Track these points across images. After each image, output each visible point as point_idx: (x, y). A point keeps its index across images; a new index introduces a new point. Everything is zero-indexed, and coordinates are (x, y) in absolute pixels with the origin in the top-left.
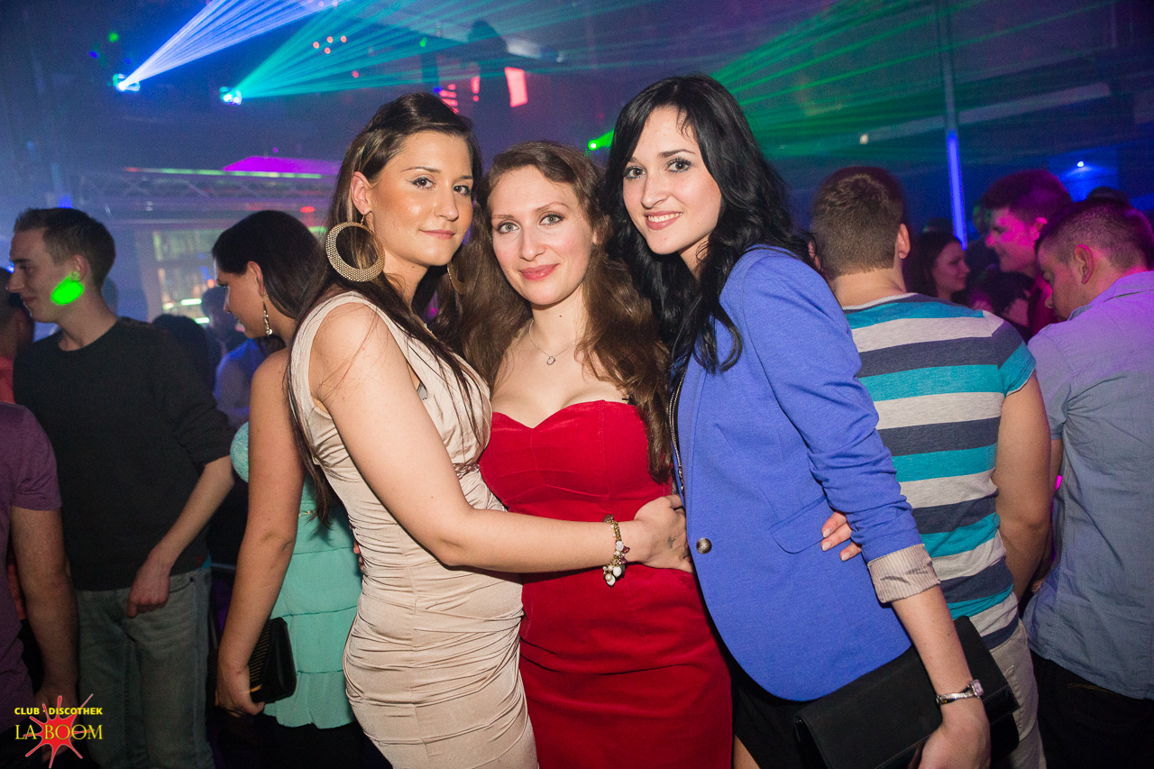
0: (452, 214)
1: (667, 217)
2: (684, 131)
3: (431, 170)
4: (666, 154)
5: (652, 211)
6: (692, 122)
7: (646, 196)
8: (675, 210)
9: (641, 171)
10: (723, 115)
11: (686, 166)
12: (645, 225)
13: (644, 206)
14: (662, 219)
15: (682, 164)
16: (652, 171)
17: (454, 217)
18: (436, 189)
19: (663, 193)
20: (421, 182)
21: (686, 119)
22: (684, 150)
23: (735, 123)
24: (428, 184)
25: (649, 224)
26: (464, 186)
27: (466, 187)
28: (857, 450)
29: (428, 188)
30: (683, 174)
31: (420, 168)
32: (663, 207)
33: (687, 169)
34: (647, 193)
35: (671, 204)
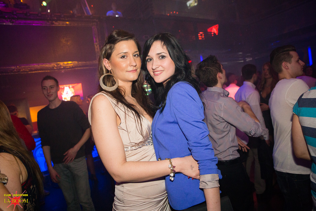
0: (134, 64)
1: (159, 72)
2: (163, 47)
3: (125, 53)
4: (158, 54)
5: (155, 70)
6: (166, 45)
7: (153, 66)
8: (162, 70)
9: (151, 59)
10: (174, 43)
11: (164, 57)
12: (153, 75)
13: (152, 69)
14: (158, 73)
15: (163, 57)
16: (155, 59)
17: (135, 65)
18: (128, 58)
19: (158, 65)
20: (123, 57)
21: (164, 44)
22: (163, 53)
23: (178, 45)
24: (125, 57)
25: (154, 74)
26: (136, 54)
27: (137, 55)
28: (201, 141)
29: (126, 58)
30: (163, 60)
31: (121, 53)
32: (158, 69)
33: (164, 58)
34: (153, 65)
35: (160, 68)
